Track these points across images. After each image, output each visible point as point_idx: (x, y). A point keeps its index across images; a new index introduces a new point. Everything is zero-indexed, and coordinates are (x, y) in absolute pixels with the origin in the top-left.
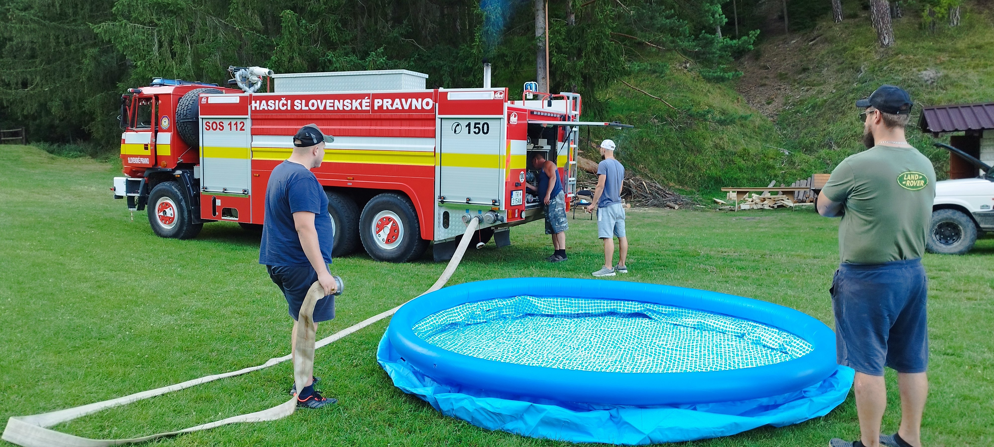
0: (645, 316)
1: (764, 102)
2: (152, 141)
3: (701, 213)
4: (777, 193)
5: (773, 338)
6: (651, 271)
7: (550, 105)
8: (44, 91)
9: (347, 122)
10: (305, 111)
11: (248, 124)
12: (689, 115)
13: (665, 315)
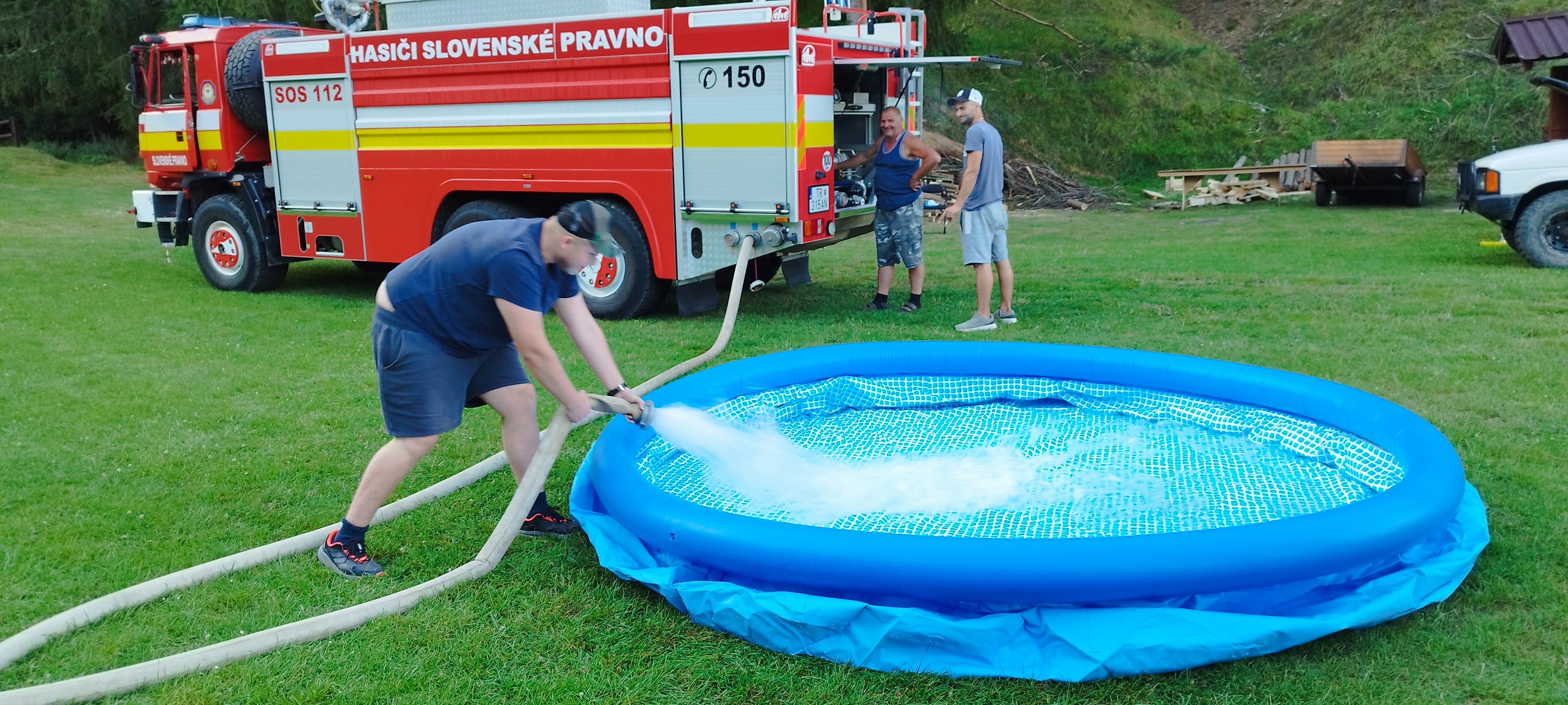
0: (1064, 403)
1: (1221, 27)
2: (188, 125)
3: (1125, 215)
4: (1249, 177)
5: (1307, 439)
6: (1059, 317)
7: (871, 31)
8: (31, 54)
9: (516, 76)
10: (442, 61)
11: (347, 88)
12: (1102, 51)
13: (1101, 399)
